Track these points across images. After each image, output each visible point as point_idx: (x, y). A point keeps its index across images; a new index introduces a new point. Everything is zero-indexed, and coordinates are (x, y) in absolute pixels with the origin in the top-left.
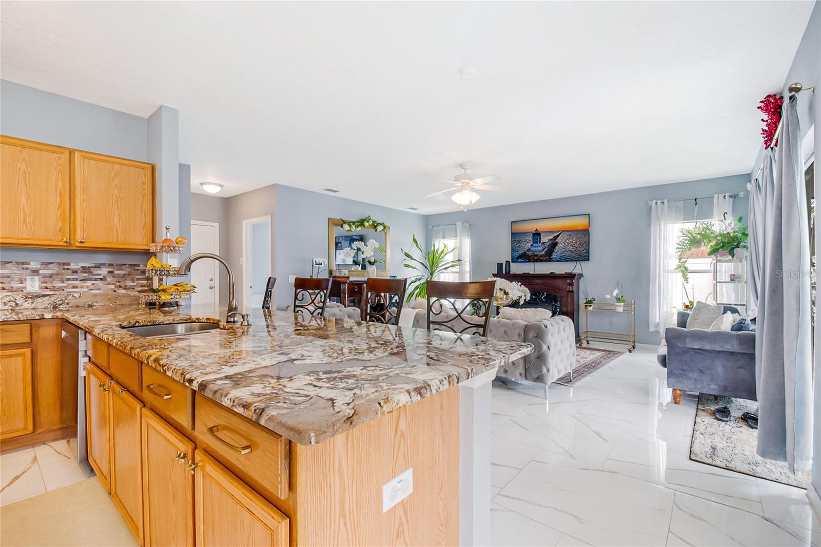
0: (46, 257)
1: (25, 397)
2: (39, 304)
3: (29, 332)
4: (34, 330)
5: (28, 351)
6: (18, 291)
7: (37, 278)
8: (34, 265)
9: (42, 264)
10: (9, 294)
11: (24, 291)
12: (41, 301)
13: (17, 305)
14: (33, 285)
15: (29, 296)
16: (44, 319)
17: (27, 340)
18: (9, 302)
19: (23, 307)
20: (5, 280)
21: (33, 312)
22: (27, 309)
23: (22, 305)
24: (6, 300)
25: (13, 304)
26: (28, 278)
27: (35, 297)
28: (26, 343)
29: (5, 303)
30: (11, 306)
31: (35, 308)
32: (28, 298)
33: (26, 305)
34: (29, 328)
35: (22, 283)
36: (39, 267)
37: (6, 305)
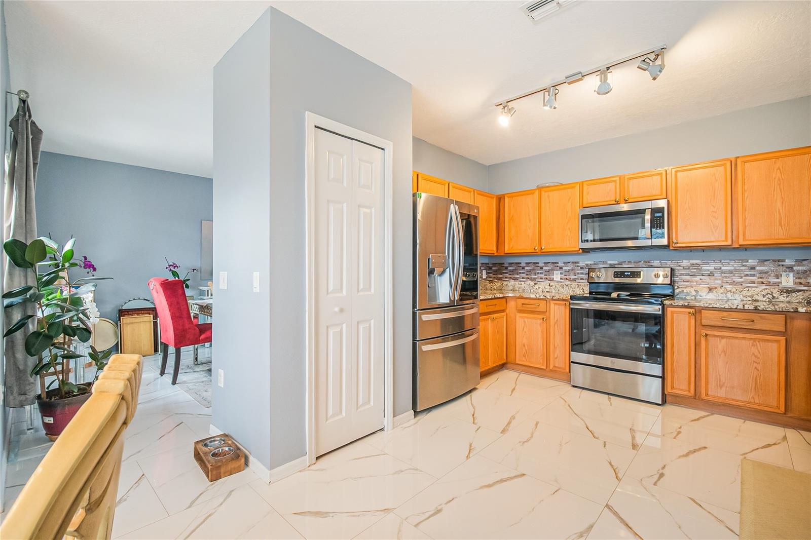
0: (800, 255)
1: (779, 379)
2: (793, 298)
3: (784, 323)
4: (788, 321)
5: (783, 339)
6: (774, 286)
7: (791, 275)
8: (788, 262)
9: (797, 261)
10: (767, 287)
11: (780, 285)
12: (796, 295)
13: (774, 297)
14: (788, 281)
15: (784, 291)
16: (798, 312)
17: (782, 328)
18: (767, 294)
19: (778, 300)
20: (764, 275)
21: (788, 305)
22: (782, 302)
23: (777, 298)
24: (765, 292)
25: (770, 296)
26: (784, 274)
27: (789, 291)
28: (781, 332)
29: (763, 295)
30: (768, 298)
31: (789, 302)
32: (784, 292)
33: (781, 298)
34: (784, 318)
35: (778, 278)
36: (794, 263)
37: (764, 297)
